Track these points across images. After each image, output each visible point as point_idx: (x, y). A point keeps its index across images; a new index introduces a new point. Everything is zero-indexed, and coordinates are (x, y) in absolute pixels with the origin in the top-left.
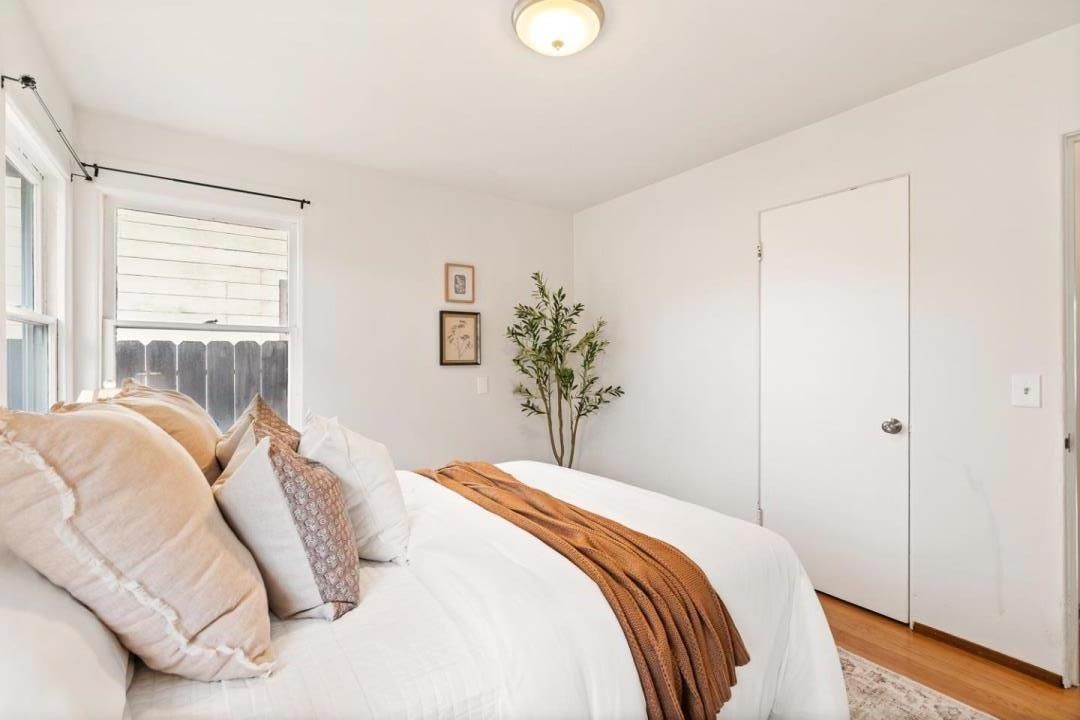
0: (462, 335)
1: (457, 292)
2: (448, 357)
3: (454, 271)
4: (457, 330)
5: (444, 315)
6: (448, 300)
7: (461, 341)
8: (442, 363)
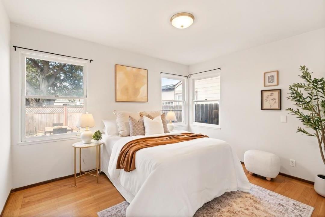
0: (272, 99)
1: (269, 82)
2: (264, 107)
3: (267, 75)
4: (270, 97)
5: (263, 92)
6: (265, 86)
7: (271, 101)
8: (262, 109)
